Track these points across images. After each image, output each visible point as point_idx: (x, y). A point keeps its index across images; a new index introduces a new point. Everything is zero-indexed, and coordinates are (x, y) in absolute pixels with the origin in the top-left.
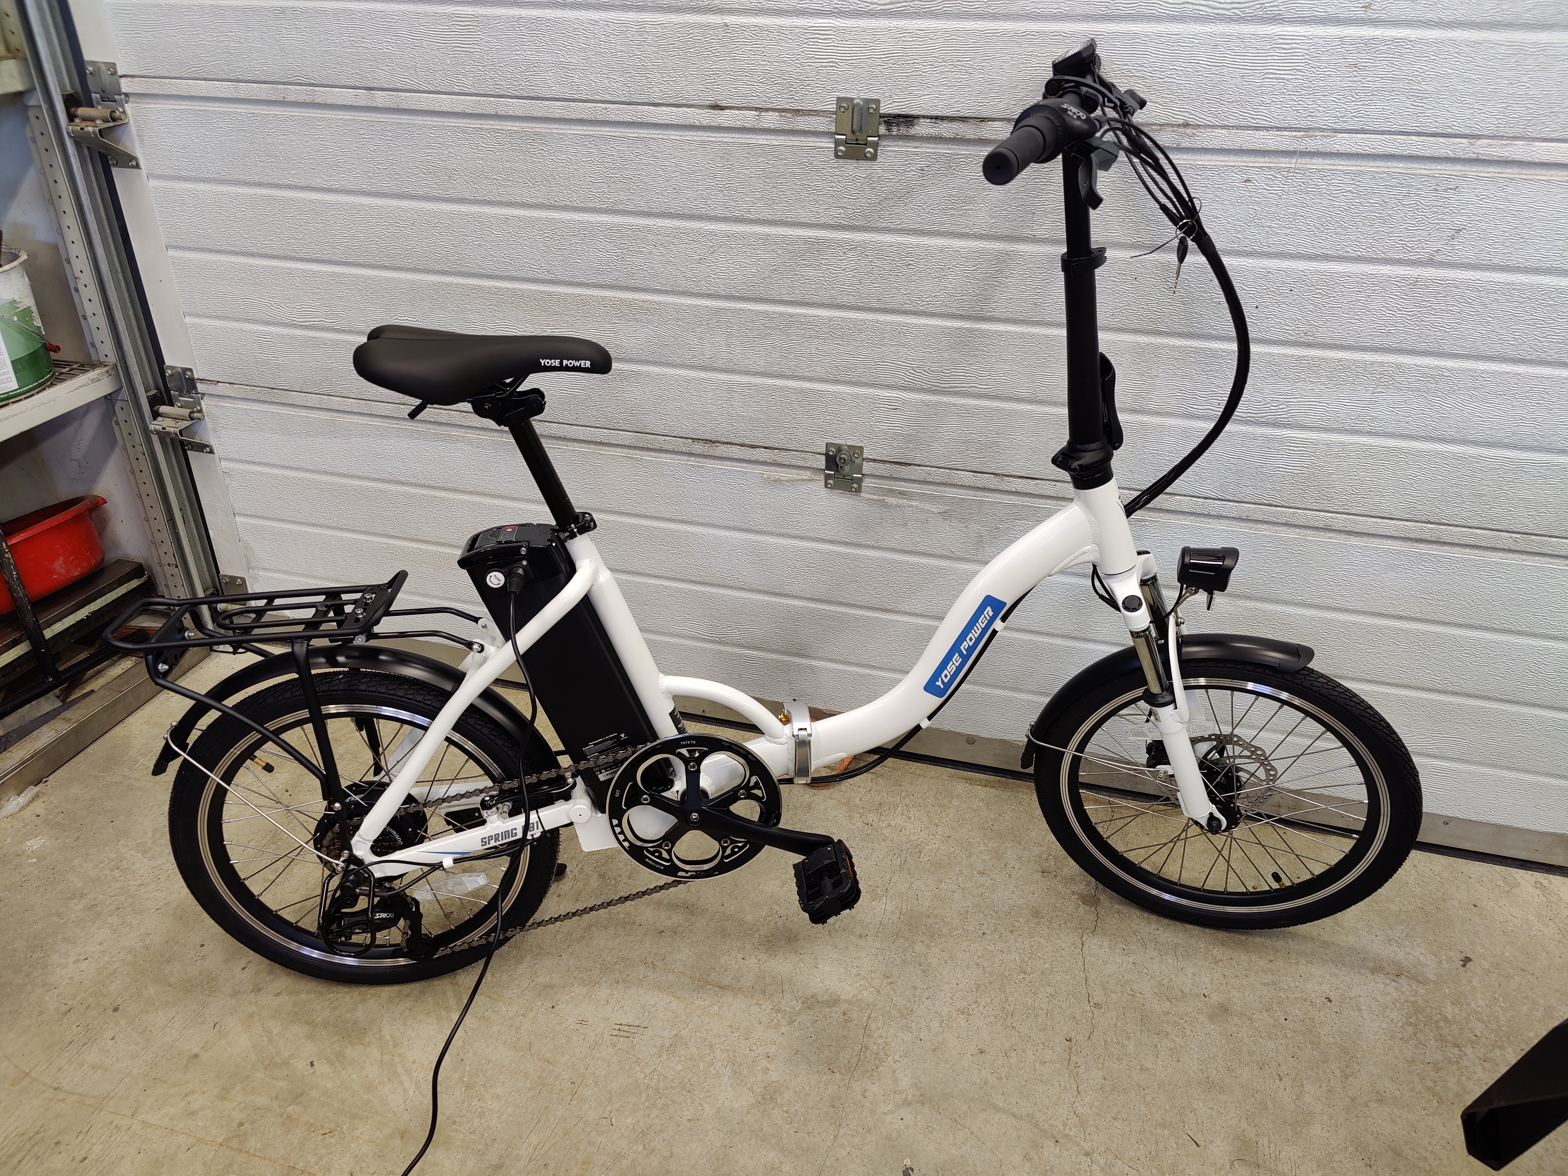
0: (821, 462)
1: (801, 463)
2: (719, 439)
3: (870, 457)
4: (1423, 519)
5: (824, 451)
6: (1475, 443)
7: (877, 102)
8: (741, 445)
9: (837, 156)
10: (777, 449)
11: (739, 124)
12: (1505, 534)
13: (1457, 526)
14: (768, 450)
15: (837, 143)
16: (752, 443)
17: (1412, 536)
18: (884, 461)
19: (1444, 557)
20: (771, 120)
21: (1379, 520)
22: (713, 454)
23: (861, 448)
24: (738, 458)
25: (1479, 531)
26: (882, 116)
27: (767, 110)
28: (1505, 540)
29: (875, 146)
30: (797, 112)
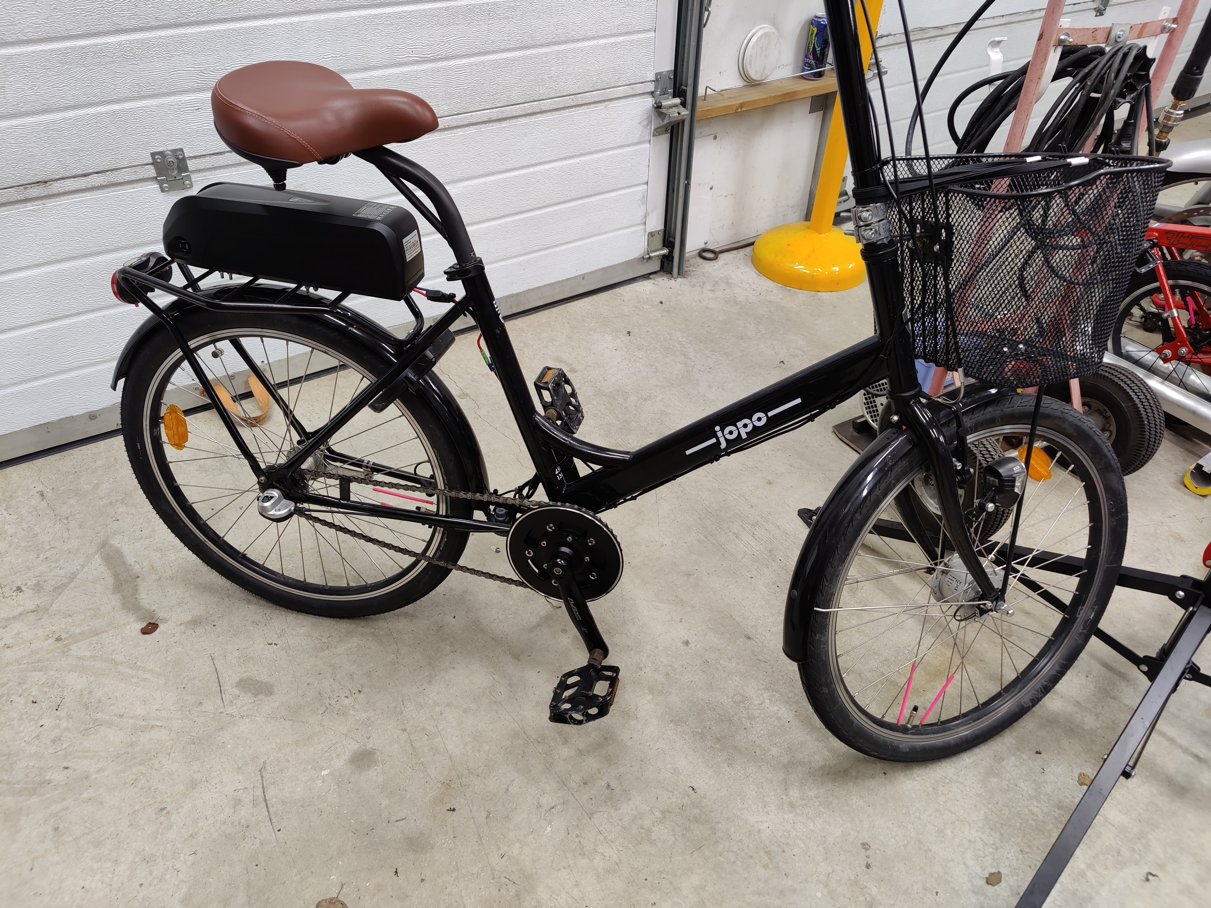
0: (151, 172)
1: (133, 178)
2: (51, 177)
3: (191, 155)
4: (531, 99)
5: (151, 161)
6: (542, 45)
8: (74, 177)
10: (107, 171)
12: (568, 97)
13: (546, 99)
14: (100, 175)
16: (83, 172)
17: (529, 112)
18: (202, 156)
19: (545, 120)
21: (512, 107)
22: (50, 193)
23: (181, 150)
24: (74, 189)
25: (556, 99)
28: (568, 101)
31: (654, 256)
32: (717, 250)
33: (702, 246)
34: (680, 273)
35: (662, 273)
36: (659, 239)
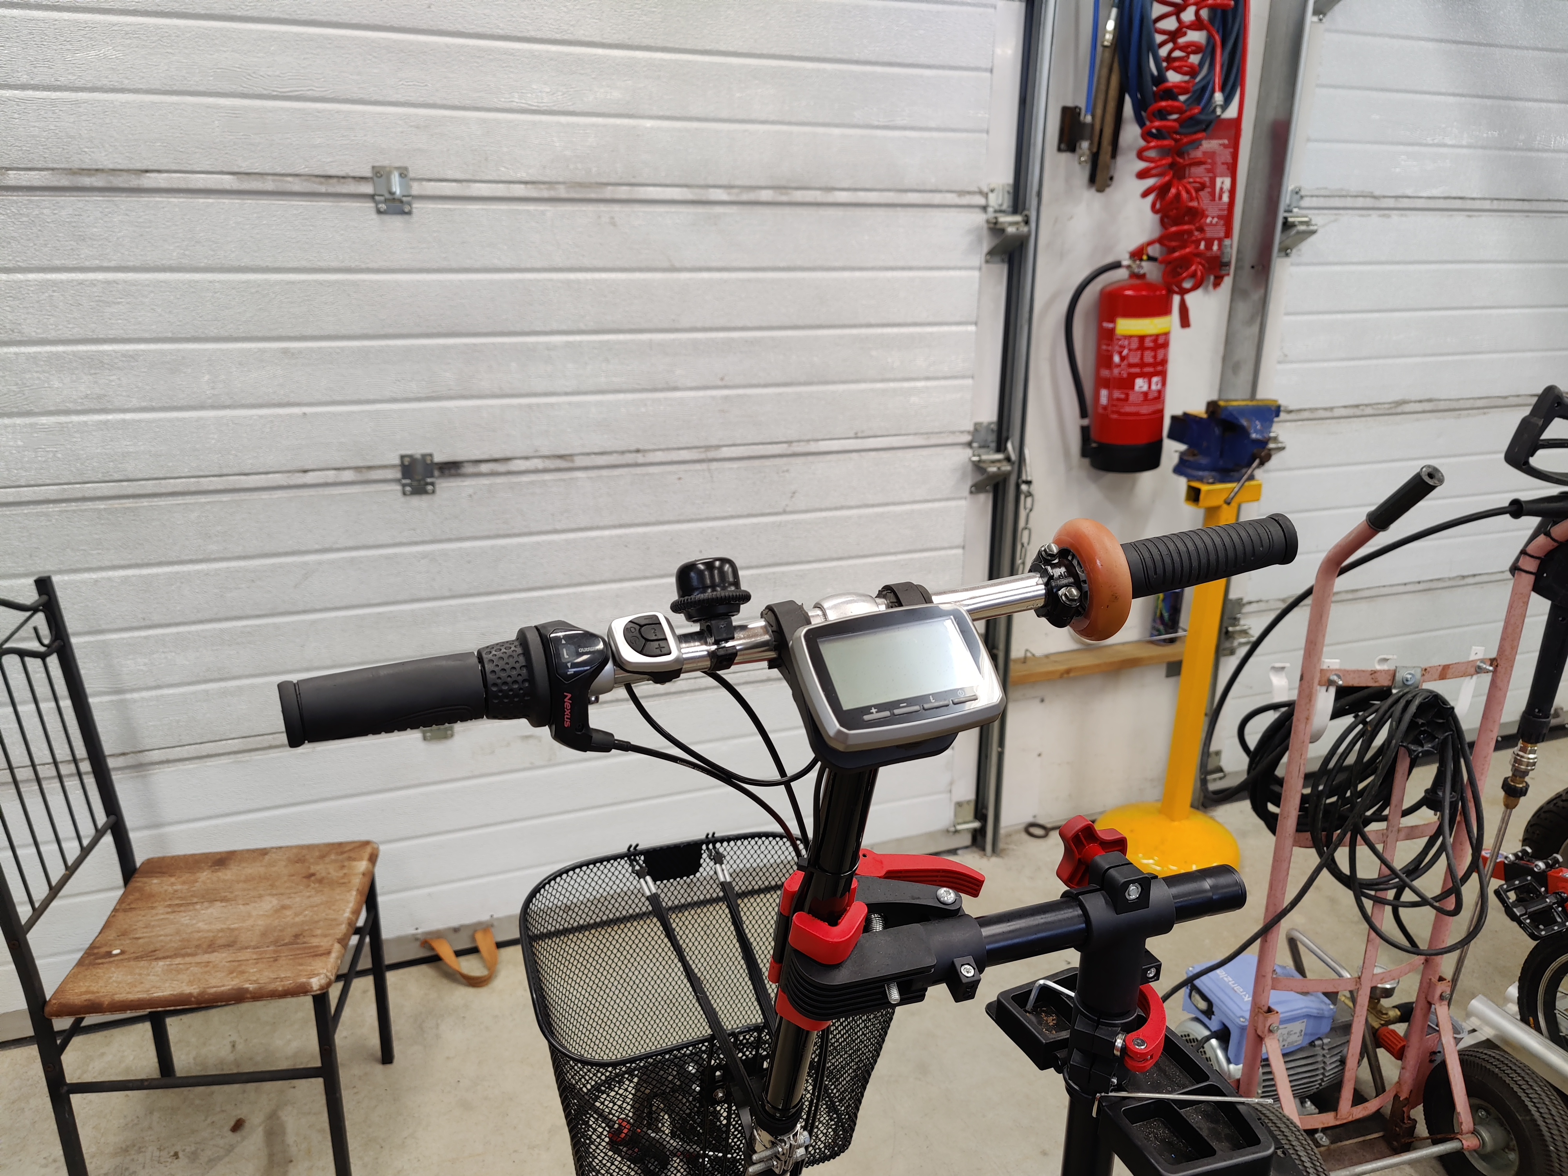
7: (431, 455)
9: (404, 494)
11: (321, 481)
15: (404, 486)
20: (348, 476)
26: (437, 464)
27: (344, 469)
29: (432, 484)
30: (370, 468)
31: (964, 830)
32: (1049, 826)
33: (1030, 819)
34: (995, 851)
35: (974, 849)
36: (970, 811)
